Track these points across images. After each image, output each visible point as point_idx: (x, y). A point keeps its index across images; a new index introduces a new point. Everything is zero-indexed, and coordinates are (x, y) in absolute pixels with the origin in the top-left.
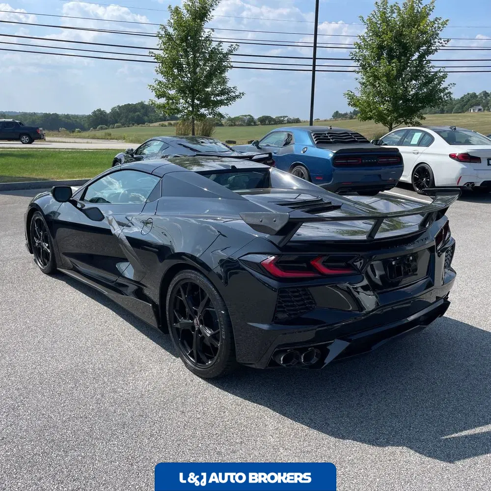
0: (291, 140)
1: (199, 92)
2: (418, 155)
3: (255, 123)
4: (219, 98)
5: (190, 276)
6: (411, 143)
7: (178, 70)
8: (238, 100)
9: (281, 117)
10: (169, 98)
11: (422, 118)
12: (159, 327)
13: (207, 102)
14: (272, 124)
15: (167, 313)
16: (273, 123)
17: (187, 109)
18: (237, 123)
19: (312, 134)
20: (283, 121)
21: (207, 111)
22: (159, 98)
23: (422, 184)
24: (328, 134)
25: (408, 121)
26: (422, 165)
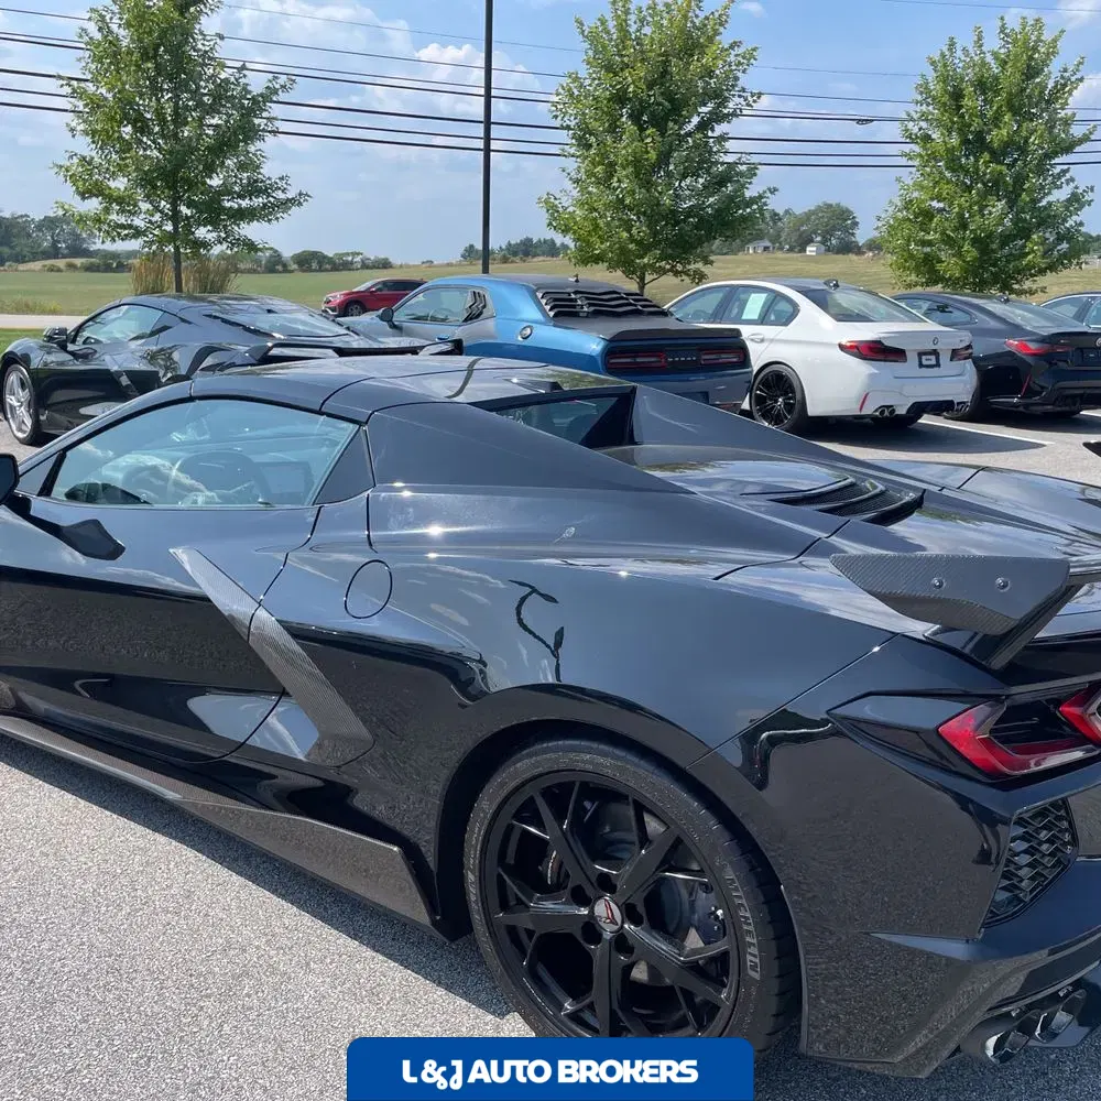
0: (484, 307)
1: (191, 185)
2: (765, 344)
3: (285, 265)
4: (245, 203)
5: (591, 762)
6: (744, 317)
7: (134, 127)
8: (294, 210)
9: (348, 254)
10: (110, 198)
11: (707, 262)
12: (434, 923)
13: (213, 212)
14: (326, 270)
15: (471, 877)
16: (328, 266)
17: (159, 227)
18: (241, 266)
19: (540, 295)
20: (352, 263)
21: (214, 234)
22: (84, 198)
23: (774, 412)
24: (576, 293)
25: (679, 267)
26: (775, 367)
